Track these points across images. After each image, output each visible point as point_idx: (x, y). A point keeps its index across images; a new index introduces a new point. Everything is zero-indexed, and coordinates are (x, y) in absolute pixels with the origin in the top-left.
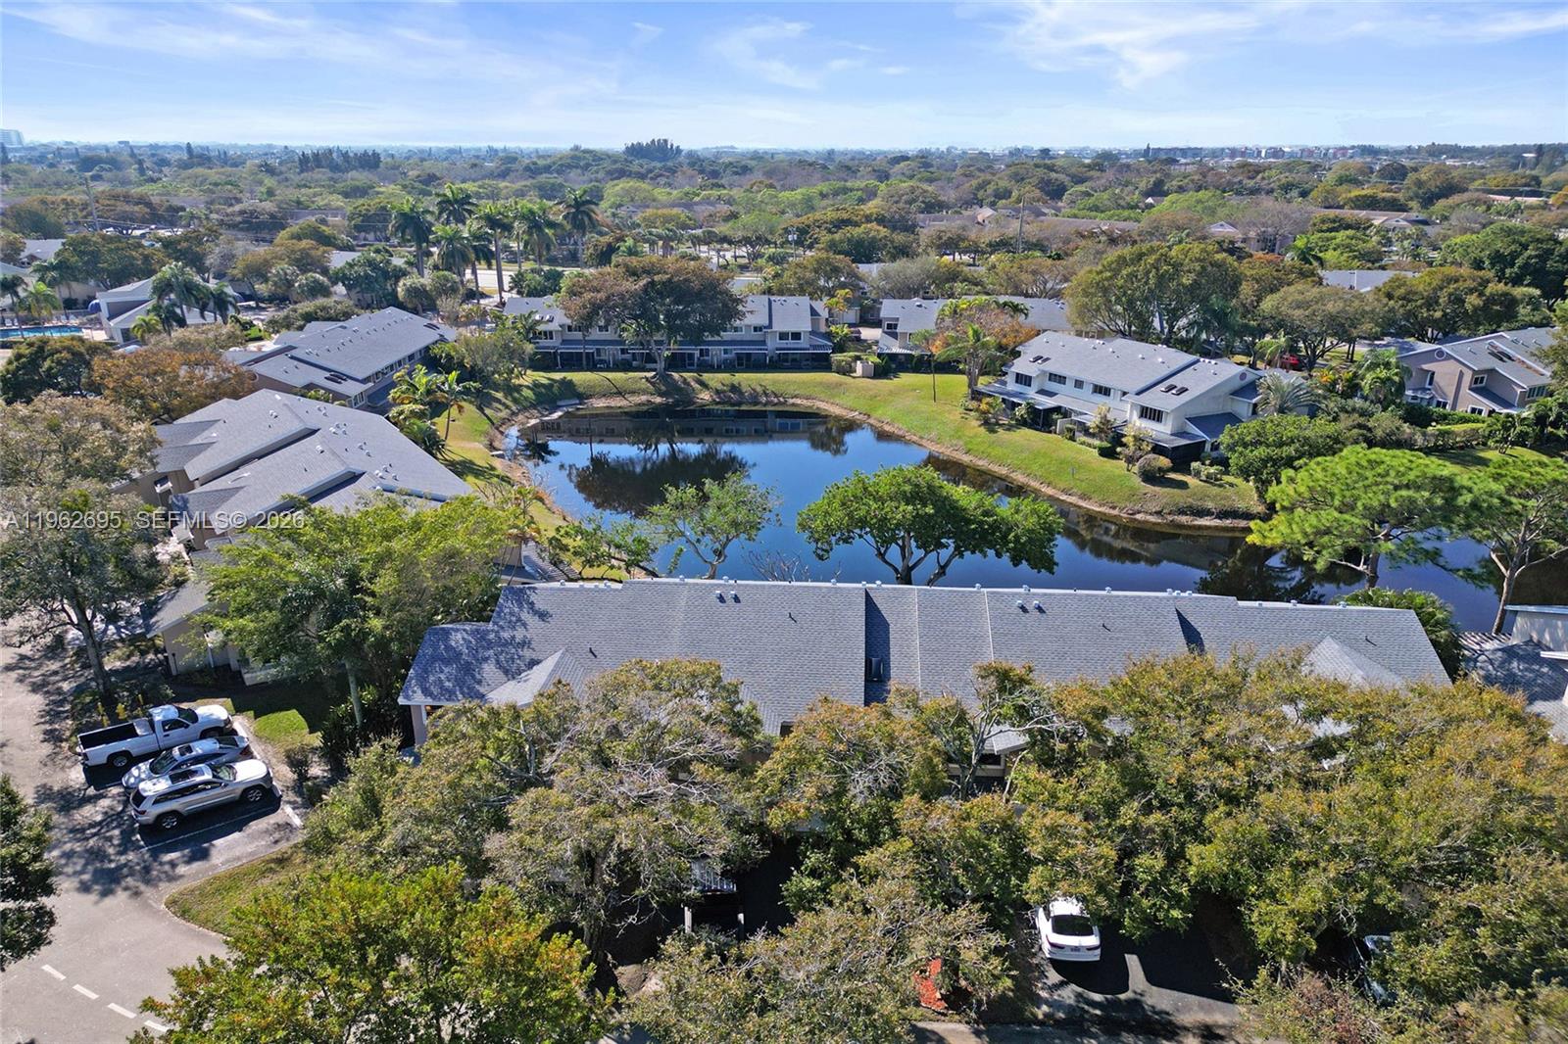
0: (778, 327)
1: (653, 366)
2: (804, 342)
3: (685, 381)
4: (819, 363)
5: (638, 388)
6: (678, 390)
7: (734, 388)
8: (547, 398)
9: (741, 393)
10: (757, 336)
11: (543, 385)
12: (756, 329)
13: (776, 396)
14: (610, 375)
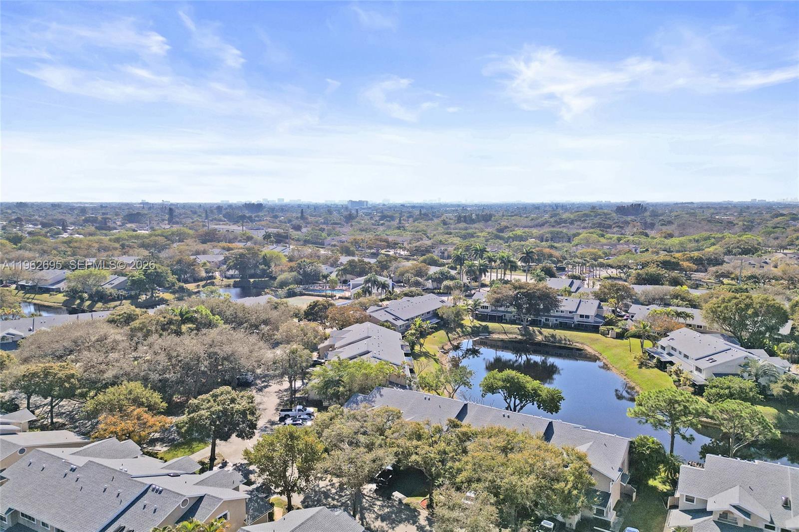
0: (580, 312)
1: (522, 323)
2: (591, 320)
3: (534, 331)
4: (595, 329)
5: (513, 331)
6: (530, 334)
7: (553, 336)
8: (475, 332)
9: (555, 338)
10: (570, 315)
11: (477, 327)
12: (570, 312)
13: (569, 341)
14: (504, 325)
